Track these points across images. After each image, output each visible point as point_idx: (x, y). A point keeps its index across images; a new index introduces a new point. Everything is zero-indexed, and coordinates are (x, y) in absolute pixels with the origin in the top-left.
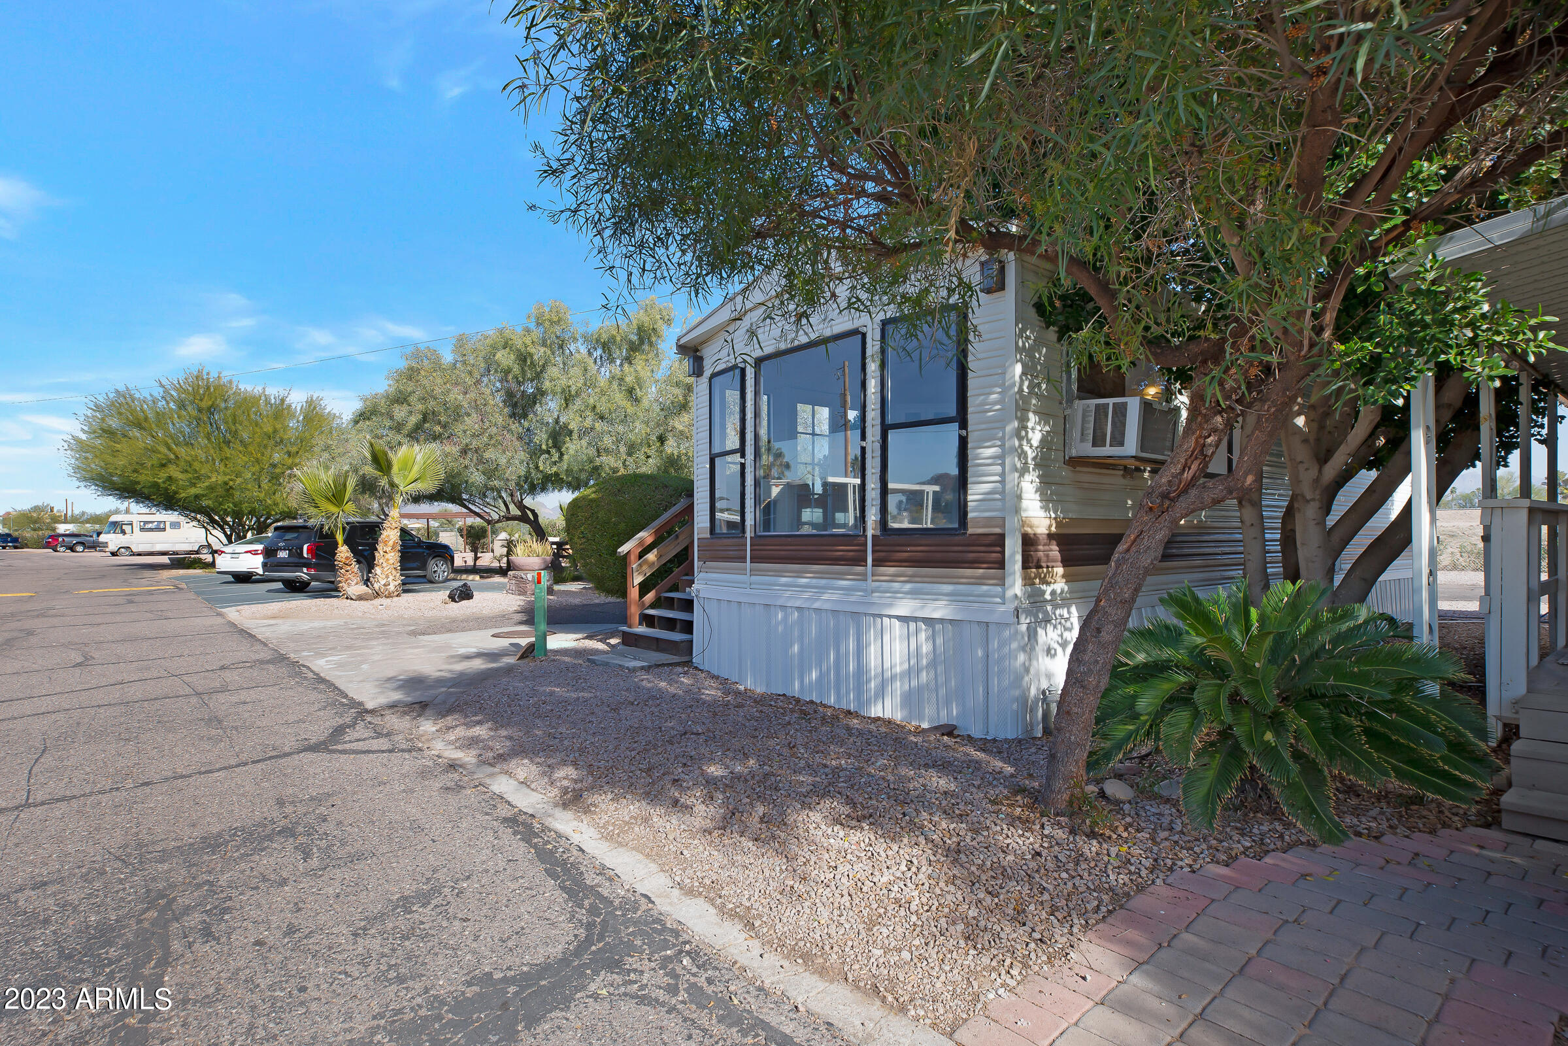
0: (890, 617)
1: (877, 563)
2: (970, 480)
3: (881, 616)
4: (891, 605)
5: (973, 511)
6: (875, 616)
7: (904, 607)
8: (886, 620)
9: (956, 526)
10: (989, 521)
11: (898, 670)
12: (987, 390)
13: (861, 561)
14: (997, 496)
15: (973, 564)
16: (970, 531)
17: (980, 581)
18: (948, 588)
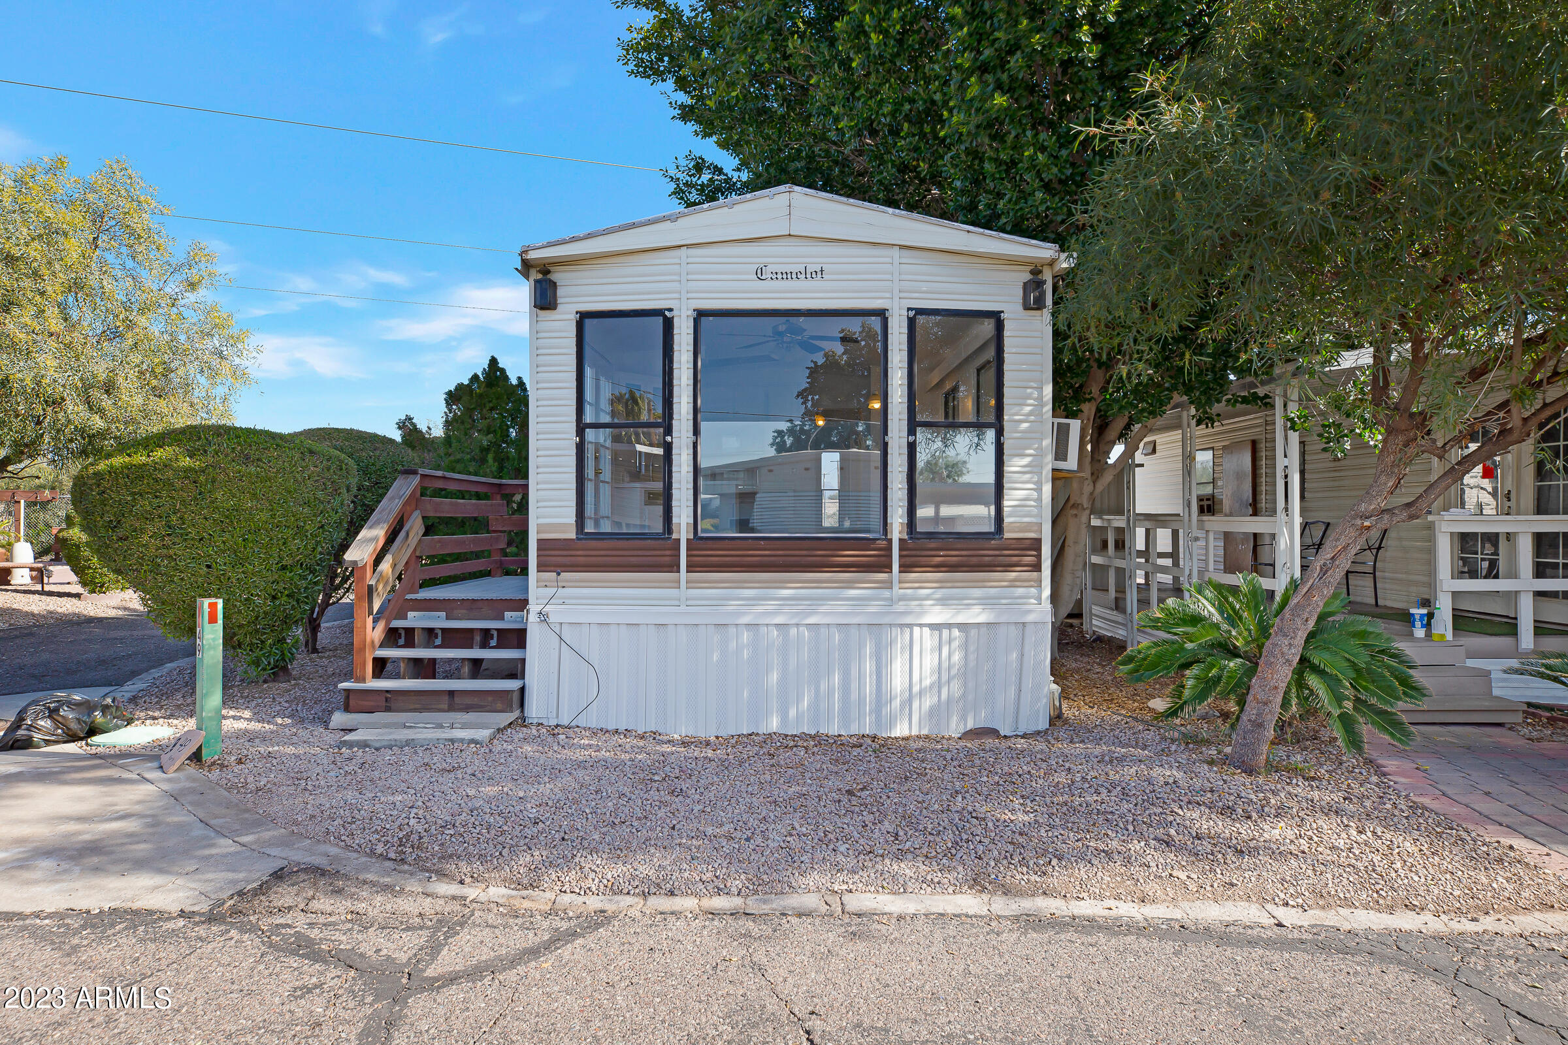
0: (921, 625)
1: (904, 568)
2: (1006, 485)
3: (910, 626)
4: (922, 614)
5: (1010, 516)
6: (902, 626)
7: (937, 615)
8: (916, 630)
9: (993, 530)
10: (1027, 527)
11: (927, 682)
12: (1021, 401)
13: (887, 568)
14: (1032, 503)
15: (1008, 567)
16: (1007, 535)
17: (1013, 584)
18: (977, 592)
